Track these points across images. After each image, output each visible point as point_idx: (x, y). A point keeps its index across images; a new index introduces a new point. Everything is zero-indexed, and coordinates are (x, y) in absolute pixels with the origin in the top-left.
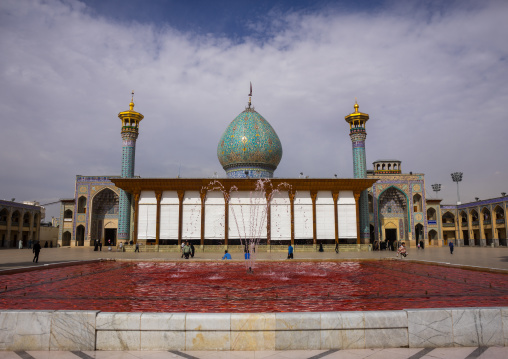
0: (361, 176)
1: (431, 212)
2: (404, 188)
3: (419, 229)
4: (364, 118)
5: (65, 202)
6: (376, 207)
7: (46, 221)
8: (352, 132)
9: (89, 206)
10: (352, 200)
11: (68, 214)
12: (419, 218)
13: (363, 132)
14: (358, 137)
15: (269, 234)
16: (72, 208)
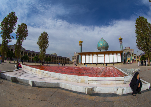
0: (122, 50)
1: (135, 56)
2: (130, 52)
3: (133, 59)
4: (122, 39)
5: (73, 57)
6: (126, 56)
7: (70, 60)
8: (120, 42)
9: (76, 57)
10: (120, 55)
11: (73, 59)
12: (133, 58)
13: (122, 42)
14: (121, 43)
15: (105, 62)
16: (73, 58)
